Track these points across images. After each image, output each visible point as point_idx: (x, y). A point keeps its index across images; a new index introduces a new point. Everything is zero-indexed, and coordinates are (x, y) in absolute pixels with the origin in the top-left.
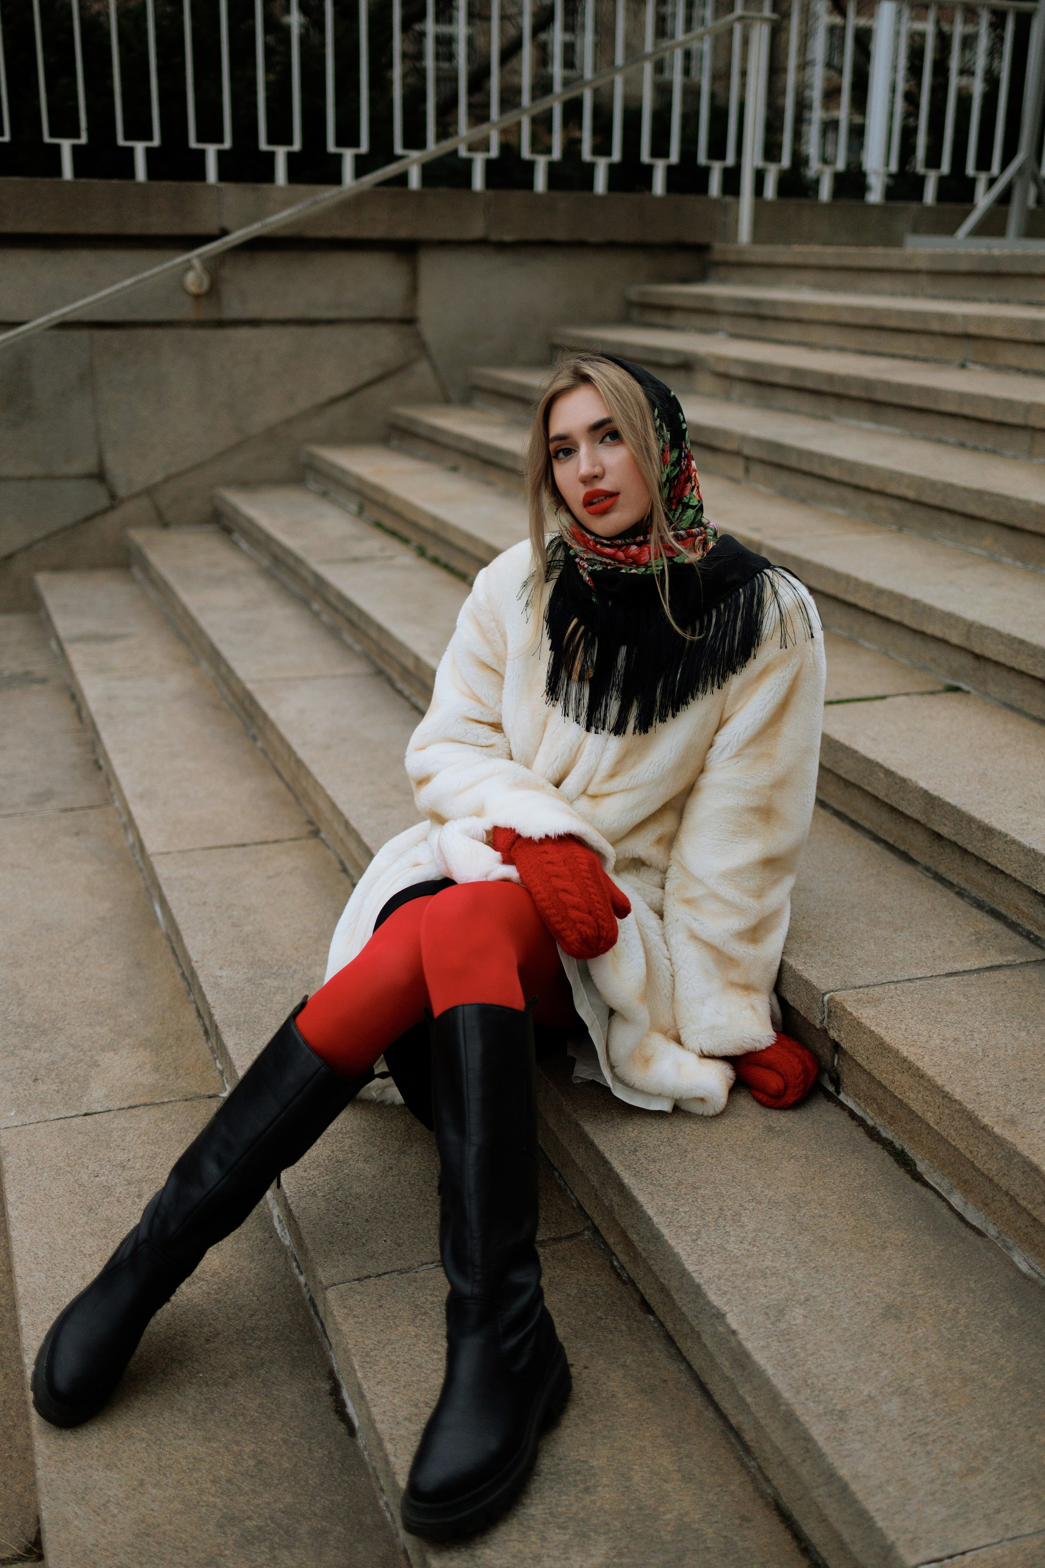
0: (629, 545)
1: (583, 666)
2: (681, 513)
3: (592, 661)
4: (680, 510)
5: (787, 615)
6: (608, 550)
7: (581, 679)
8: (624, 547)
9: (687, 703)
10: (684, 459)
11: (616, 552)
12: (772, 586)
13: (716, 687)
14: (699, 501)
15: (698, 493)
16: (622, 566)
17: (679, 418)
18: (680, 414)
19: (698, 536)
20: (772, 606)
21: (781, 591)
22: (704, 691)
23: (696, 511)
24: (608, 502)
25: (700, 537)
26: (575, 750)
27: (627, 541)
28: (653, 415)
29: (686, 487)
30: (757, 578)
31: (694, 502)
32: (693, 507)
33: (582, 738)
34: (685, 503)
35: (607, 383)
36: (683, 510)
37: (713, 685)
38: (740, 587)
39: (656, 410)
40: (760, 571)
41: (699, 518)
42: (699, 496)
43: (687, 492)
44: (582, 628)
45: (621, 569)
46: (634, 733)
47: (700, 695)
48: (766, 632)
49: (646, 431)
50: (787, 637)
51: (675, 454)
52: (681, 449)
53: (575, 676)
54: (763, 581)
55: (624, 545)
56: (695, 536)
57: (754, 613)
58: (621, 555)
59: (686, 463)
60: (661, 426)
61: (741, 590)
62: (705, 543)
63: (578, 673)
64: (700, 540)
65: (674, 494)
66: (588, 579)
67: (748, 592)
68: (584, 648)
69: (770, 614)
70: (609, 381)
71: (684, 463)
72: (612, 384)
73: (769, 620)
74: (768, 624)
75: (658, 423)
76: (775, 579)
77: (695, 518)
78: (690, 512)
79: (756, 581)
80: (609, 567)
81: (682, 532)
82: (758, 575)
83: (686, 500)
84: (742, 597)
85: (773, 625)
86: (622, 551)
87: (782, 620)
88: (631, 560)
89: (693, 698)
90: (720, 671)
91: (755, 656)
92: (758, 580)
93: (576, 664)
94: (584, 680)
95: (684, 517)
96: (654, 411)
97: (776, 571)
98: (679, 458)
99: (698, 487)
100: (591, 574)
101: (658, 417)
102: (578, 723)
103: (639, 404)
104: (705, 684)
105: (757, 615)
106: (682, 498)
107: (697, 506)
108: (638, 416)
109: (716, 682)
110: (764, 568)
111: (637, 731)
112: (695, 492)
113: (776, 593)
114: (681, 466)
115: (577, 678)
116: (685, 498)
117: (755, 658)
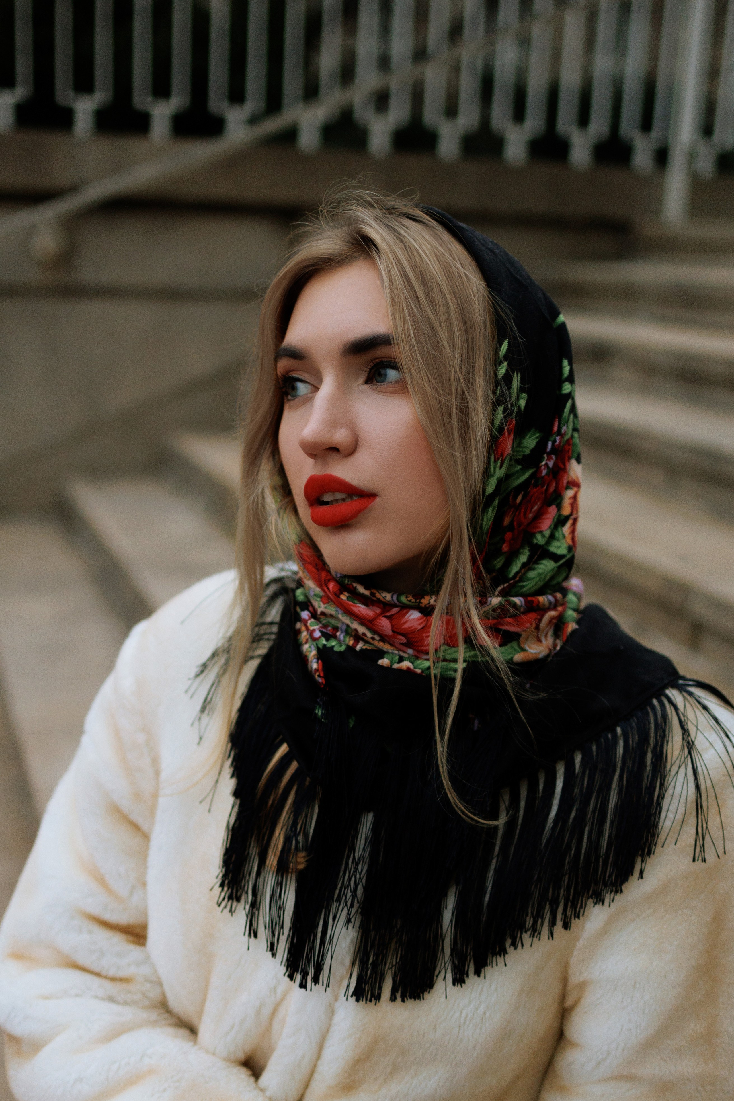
0: (405, 608)
1: (287, 840)
2: (524, 565)
3: (306, 835)
4: (523, 558)
5: (711, 792)
6: (361, 608)
7: (282, 869)
8: (395, 610)
9: (503, 952)
10: (549, 454)
11: (377, 617)
12: (685, 731)
13: (559, 924)
14: (570, 549)
15: (573, 532)
16: (386, 647)
17: (561, 368)
18: (565, 362)
19: (549, 609)
20: (682, 770)
21: (700, 743)
22: (535, 932)
23: (559, 567)
24: (353, 504)
25: (552, 613)
26: (267, 1012)
27: (403, 599)
28: (497, 352)
29: (546, 512)
30: (653, 708)
31: (560, 548)
32: (555, 557)
33: (280, 991)
34: (537, 546)
35: (405, 263)
36: (530, 559)
37: (553, 923)
38: (616, 725)
39: (505, 345)
40: (660, 694)
41: (560, 579)
42: (573, 539)
43: (546, 525)
44: (294, 765)
45: (382, 654)
46: (393, 998)
47: (526, 937)
48: (668, 823)
49: (469, 380)
50: (708, 838)
51: (530, 442)
52: (546, 434)
53: (272, 860)
54: (665, 716)
55: (395, 606)
56: (542, 610)
57: (646, 782)
58: (385, 624)
59: (551, 464)
60: (508, 379)
61: (619, 730)
62: (558, 624)
63: (278, 853)
64: (552, 619)
65: (511, 523)
66: (315, 666)
67: (634, 739)
68: (295, 802)
69: (678, 789)
70: (410, 260)
71: (548, 462)
72: (414, 267)
73: (675, 801)
74: (673, 808)
75: (502, 370)
76: (690, 714)
77: (552, 578)
78: (547, 566)
79: (652, 717)
80: (359, 646)
81: (518, 600)
82: (655, 702)
83: (540, 540)
84: (621, 743)
85: (681, 811)
86: (387, 617)
87: (699, 806)
88: (404, 640)
89: (514, 945)
90: (569, 894)
91: (641, 873)
92: (655, 715)
93: (277, 833)
94: (288, 872)
95: (532, 574)
96: (501, 345)
97: (691, 694)
98: (539, 450)
99: (575, 520)
100: (323, 653)
101: (506, 357)
102: (274, 955)
103: (465, 320)
104: (539, 916)
105: (651, 789)
106: (533, 535)
107: (563, 556)
108: (458, 345)
109: (559, 916)
110: (666, 687)
111: (398, 995)
112: (566, 529)
113: (690, 746)
114: (538, 468)
115: (275, 863)
116: (539, 536)
117: (641, 876)
